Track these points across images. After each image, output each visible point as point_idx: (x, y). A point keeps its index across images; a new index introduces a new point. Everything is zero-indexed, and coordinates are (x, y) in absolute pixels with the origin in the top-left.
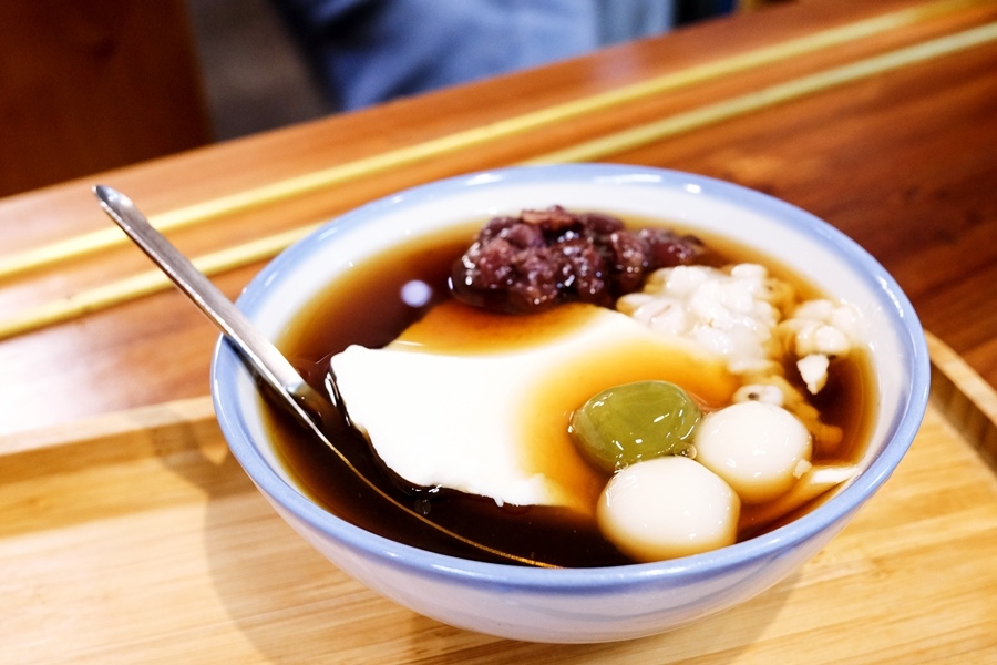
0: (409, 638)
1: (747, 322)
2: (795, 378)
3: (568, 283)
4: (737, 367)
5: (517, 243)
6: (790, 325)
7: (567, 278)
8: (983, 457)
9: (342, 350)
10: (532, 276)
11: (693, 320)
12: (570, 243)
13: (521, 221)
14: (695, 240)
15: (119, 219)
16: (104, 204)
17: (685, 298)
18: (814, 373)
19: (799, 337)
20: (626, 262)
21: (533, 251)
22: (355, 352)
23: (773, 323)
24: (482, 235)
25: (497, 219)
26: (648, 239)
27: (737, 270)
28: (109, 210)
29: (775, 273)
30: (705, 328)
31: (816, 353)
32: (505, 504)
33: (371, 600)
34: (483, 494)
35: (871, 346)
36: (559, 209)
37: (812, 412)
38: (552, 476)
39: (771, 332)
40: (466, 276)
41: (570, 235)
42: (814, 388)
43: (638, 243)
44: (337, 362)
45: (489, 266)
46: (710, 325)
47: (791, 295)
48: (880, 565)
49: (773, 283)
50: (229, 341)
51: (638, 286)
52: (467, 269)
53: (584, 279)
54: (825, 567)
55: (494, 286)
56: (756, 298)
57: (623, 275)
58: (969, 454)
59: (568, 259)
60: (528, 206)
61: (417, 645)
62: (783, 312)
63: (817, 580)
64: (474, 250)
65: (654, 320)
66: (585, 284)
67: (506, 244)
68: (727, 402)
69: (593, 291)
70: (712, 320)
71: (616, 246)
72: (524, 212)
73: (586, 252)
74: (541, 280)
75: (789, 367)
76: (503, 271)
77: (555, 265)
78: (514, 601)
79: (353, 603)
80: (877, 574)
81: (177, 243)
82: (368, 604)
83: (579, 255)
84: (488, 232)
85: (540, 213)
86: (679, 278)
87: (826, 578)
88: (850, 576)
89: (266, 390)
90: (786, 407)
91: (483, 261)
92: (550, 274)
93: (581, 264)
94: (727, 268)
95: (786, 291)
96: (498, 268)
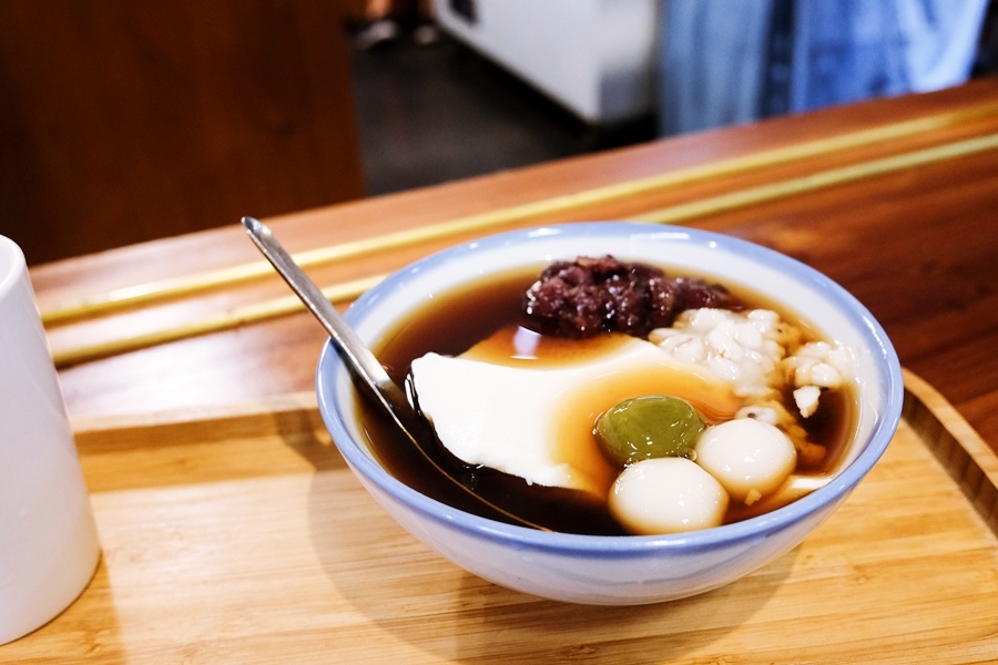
0: (458, 593)
1: (755, 356)
2: (790, 404)
3: (609, 316)
4: (742, 391)
5: (570, 282)
6: (792, 361)
7: (609, 312)
8: (963, 490)
9: (421, 356)
10: (579, 308)
11: (708, 349)
12: (614, 284)
13: (576, 264)
14: (721, 289)
15: (259, 243)
16: (249, 231)
17: (705, 332)
18: (807, 401)
19: (798, 371)
20: (660, 301)
21: (582, 288)
22: (431, 358)
23: (777, 359)
24: (544, 274)
25: (558, 263)
26: (680, 286)
27: (753, 314)
28: (253, 236)
29: (785, 319)
30: (718, 357)
31: (811, 385)
32: (534, 484)
33: (431, 560)
34: (517, 474)
35: (857, 380)
36: (610, 257)
37: (801, 432)
38: (575, 466)
39: (775, 365)
40: (527, 306)
41: (616, 278)
42: (805, 413)
43: (671, 288)
44: (416, 364)
45: (546, 298)
46: (722, 355)
47: (796, 337)
48: (861, 572)
49: (783, 326)
50: (334, 343)
51: (668, 322)
52: (530, 300)
53: (623, 313)
54: (812, 568)
55: (550, 315)
56: (765, 337)
57: (656, 312)
58: (952, 486)
59: (610, 297)
60: (583, 254)
61: (463, 599)
62: (788, 350)
63: (804, 579)
64: (537, 286)
65: (676, 349)
66: (623, 318)
67: (561, 282)
68: (731, 417)
69: (629, 324)
70: (724, 351)
71: (652, 289)
72: (579, 257)
73: (626, 292)
74: (586, 311)
75: (786, 393)
76: (557, 303)
77: (600, 301)
78: (529, 557)
79: (418, 561)
80: (858, 579)
81: (313, 277)
82: (428, 563)
83: (621, 294)
84: (549, 272)
85: (593, 259)
86: (702, 317)
87: (811, 577)
88: (832, 578)
89: (359, 382)
90: (779, 426)
91: (541, 294)
92: (595, 307)
93: (621, 301)
94: (746, 312)
95: (793, 334)
96: (553, 300)
